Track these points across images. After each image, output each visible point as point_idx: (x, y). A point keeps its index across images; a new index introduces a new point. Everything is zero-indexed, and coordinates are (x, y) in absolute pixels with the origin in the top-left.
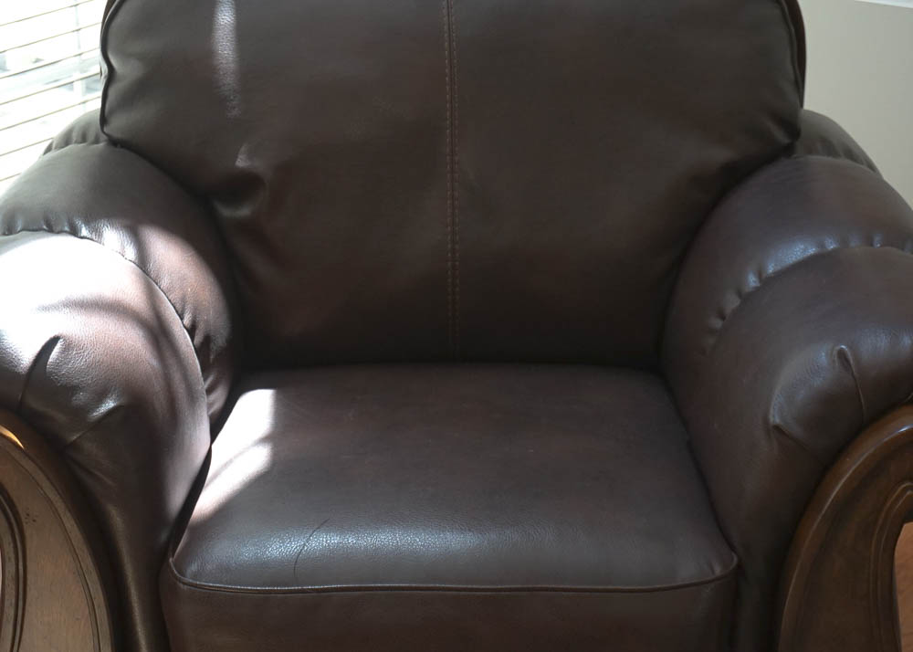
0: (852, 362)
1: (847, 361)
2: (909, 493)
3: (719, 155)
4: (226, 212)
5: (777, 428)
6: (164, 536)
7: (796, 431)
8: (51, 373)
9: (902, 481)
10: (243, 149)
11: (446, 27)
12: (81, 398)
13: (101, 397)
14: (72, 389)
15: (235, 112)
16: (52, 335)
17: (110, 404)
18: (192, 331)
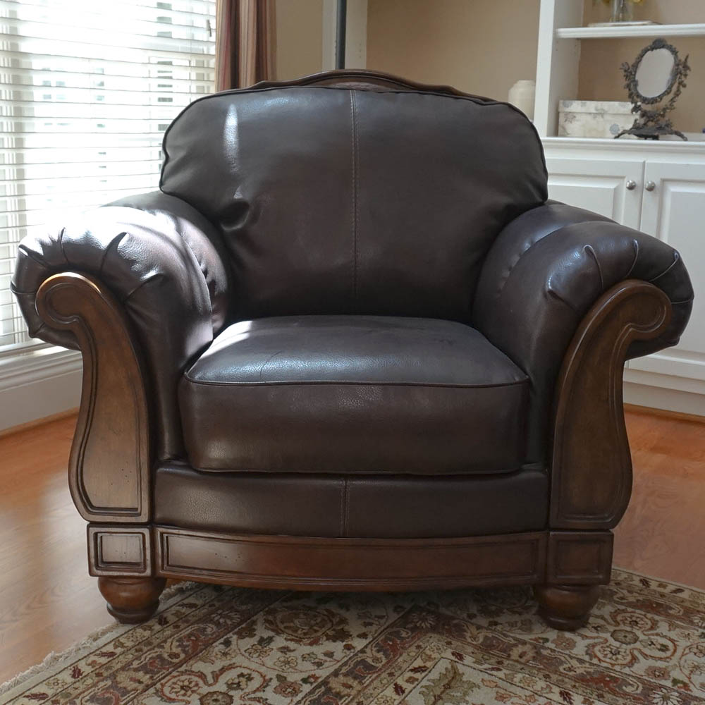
0: (594, 253)
1: (591, 252)
2: (630, 330)
3: (504, 200)
4: (226, 229)
5: (550, 292)
6: (182, 365)
7: (562, 293)
8: (120, 251)
9: (627, 323)
10: (238, 189)
11: (353, 127)
12: (137, 267)
13: (149, 268)
14: (133, 262)
15: (235, 170)
16: (122, 231)
17: (152, 273)
18: (206, 273)
